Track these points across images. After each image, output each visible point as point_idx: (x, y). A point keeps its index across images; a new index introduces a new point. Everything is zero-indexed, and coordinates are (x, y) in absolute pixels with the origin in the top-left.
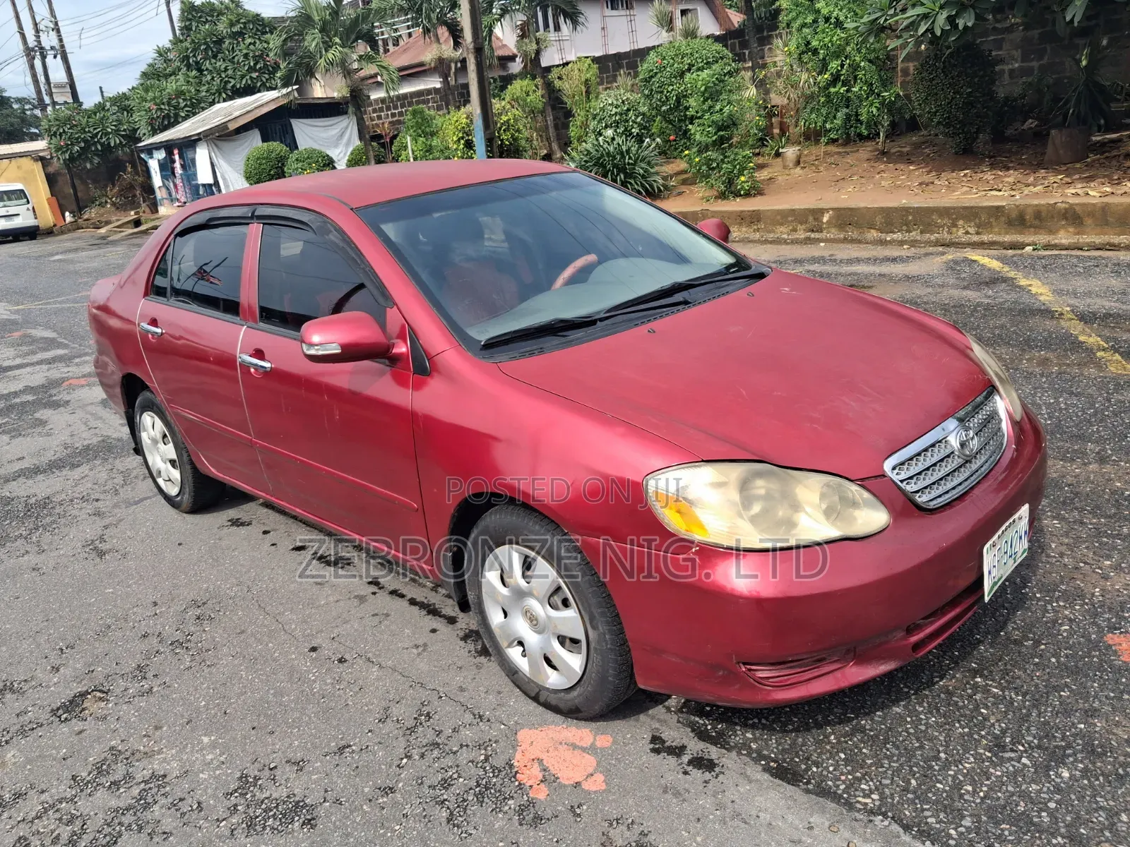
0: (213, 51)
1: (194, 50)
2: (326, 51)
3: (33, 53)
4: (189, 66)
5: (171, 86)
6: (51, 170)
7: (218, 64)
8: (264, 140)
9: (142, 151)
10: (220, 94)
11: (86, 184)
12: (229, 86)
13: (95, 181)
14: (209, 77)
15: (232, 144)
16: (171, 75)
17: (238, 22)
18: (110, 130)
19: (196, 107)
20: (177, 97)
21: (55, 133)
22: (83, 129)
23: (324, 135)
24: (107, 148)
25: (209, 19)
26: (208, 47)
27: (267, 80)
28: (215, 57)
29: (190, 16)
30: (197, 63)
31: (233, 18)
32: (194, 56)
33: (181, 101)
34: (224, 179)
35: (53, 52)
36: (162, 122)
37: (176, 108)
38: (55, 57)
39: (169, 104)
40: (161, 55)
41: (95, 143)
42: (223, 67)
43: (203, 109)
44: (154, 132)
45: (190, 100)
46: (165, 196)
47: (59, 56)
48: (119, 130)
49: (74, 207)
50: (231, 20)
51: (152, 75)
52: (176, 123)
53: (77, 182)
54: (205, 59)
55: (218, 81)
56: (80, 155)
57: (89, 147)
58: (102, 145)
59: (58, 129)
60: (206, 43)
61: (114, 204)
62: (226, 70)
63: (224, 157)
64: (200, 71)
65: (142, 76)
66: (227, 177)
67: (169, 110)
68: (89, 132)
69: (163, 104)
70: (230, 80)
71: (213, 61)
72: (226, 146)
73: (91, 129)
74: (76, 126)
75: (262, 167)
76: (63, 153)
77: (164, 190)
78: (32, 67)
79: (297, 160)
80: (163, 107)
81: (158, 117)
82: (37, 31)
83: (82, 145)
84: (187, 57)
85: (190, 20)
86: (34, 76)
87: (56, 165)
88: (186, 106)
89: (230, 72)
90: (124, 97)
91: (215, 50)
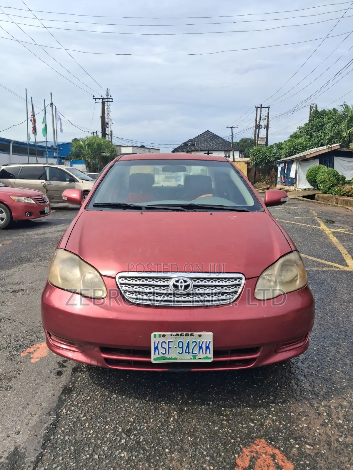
0: (318, 129)
1: (311, 128)
2: (348, 130)
3: (258, 127)
4: (307, 134)
5: (298, 141)
6: (250, 167)
7: (319, 134)
8: (320, 164)
9: (277, 163)
10: (316, 145)
11: (259, 173)
12: (320, 143)
13: (263, 173)
14: (313, 139)
15: (306, 164)
16: (300, 137)
17: (332, 118)
18: (271, 155)
19: (304, 149)
20: (298, 145)
21: (253, 154)
22: (263, 154)
23: (347, 165)
24: (269, 162)
25: (322, 116)
26: (317, 127)
27: (336, 141)
28: (318, 131)
29: (314, 116)
30: (311, 133)
31: (330, 116)
32: (311, 130)
33: (299, 146)
34: (299, 177)
35: (264, 127)
36: (290, 154)
37: (296, 149)
38: (264, 128)
39: (294, 147)
40: (300, 130)
41: (265, 159)
42: (320, 135)
43: (306, 150)
44: (286, 157)
45: (303, 147)
46: (280, 181)
47: (266, 128)
48: (275, 155)
49: (253, 181)
50: (329, 117)
51: (294, 137)
52: (295, 154)
53: (257, 172)
54: (314, 132)
55: (317, 140)
56: (259, 163)
57: (263, 160)
58: (268, 160)
59: (255, 153)
60: (317, 126)
61: (266, 182)
62: (321, 136)
63: (302, 169)
64: (311, 136)
65: (290, 137)
66: (300, 176)
67: (293, 150)
68: (265, 155)
69: (292, 147)
70: (322, 140)
71: (317, 133)
72: (304, 164)
73: (266, 154)
74: (261, 152)
75: (313, 174)
76: (254, 161)
77: (280, 178)
78: (256, 131)
79: (323, 172)
80: (291, 148)
81: (289, 152)
82: (260, 119)
83: (261, 159)
84: (308, 131)
85: (314, 117)
86: (255, 134)
87: (251, 166)
88: (300, 149)
89: (322, 137)
90: (281, 144)
91: (319, 128)
